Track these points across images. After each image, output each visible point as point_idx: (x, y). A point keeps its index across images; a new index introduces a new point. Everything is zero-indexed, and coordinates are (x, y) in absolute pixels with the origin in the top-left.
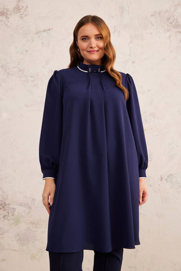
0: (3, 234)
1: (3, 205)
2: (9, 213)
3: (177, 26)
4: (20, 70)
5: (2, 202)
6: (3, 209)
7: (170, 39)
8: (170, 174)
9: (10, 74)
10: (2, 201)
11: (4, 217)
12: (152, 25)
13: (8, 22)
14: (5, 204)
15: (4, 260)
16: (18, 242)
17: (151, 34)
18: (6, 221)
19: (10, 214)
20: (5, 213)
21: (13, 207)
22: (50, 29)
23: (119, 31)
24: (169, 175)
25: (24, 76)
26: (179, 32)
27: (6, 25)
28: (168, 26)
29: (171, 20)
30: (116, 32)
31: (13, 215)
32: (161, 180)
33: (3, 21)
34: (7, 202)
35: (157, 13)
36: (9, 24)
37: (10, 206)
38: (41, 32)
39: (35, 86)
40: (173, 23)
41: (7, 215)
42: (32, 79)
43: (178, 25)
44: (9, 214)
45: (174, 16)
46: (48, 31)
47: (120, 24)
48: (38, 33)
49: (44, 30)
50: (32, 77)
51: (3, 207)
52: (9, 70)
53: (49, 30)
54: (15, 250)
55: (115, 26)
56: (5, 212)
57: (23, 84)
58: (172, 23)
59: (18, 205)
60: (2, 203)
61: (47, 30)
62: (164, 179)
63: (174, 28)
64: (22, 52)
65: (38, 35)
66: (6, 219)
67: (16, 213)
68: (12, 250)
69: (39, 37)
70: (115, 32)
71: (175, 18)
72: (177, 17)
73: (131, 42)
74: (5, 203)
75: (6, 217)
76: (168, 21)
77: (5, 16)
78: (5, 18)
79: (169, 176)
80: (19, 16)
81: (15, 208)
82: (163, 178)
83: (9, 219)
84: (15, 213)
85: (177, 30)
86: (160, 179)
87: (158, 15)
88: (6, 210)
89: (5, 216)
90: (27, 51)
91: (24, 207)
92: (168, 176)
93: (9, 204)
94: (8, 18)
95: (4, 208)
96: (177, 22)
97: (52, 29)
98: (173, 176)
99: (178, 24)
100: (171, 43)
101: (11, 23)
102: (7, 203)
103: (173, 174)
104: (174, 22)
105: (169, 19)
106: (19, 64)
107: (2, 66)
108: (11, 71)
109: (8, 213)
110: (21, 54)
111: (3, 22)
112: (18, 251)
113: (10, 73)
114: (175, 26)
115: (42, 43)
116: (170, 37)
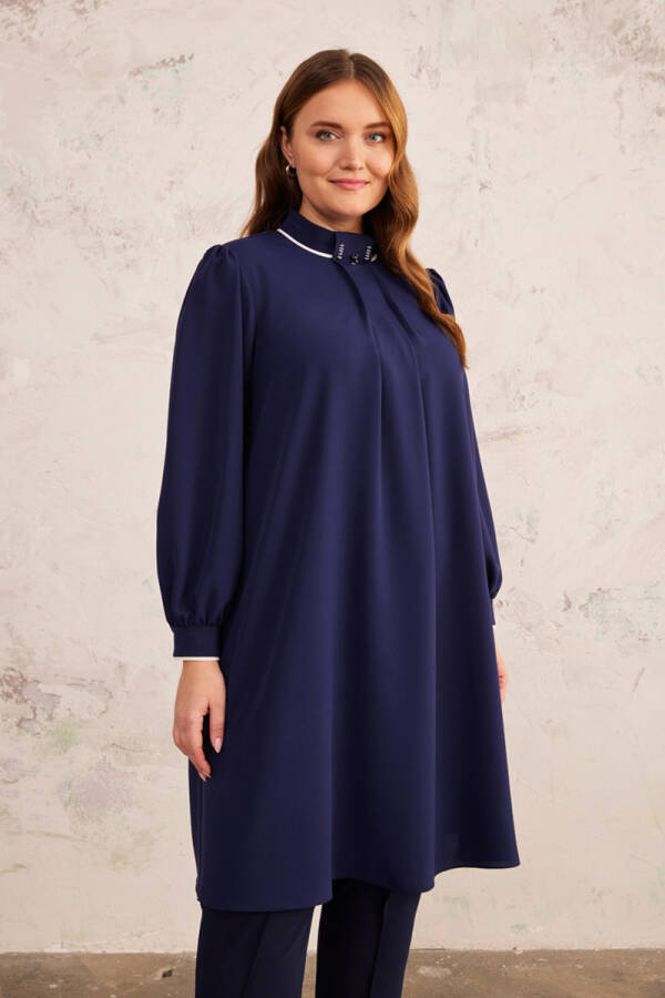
0: (16, 781)
1: (16, 683)
2: (37, 712)
3: (647, 53)
4: (76, 209)
5: (12, 673)
6: (15, 696)
7: (618, 103)
8: (599, 589)
9: (38, 221)
10: (13, 670)
11: (19, 725)
12: (556, 49)
13: (33, 28)
14: (25, 680)
15: (21, 866)
16: (69, 808)
17: (552, 80)
18: (28, 736)
19: (41, 716)
20: (26, 710)
21: (50, 691)
22: (186, 58)
23: (436, 71)
24: (594, 591)
25: (91, 229)
26: (652, 75)
27: (24, 40)
28: (614, 52)
29: (628, 30)
30: (424, 71)
31: (50, 718)
32: (565, 610)
33: (13, 24)
34: (30, 674)
35: (577, 4)
36: (35, 35)
37: (40, 686)
38: (152, 67)
39: (128, 266)
40: (635, 43)
41: (32, 717)
42: (119, 241)
43: (652, 50)
44: (35, 715)
45: (637, 17)
46: (178, 66)
47: (440, 44)
48: (139, 72)
49: (163, 62)
50: (117, 235)
51: (16, 691)
52: (36, 207)
53: (182, 60)
54: (59, 836)
55: (421, 48)
56: (23, 706)
57: (86, 258)
58: (628, 43)
59: (70, 685)
60: (11, 677)
61: (172, 60)
62: (575, 607)
63: (636, 59)
64: (82, 143)
65: (139, 77)
66: (27, 732)
67: (61, 713)
68: (48, 834)
69: (145, 88)
70: (420, 70)
71: (642, 20)
72: (648, 21)
73: (478, 110)
74: (22, 677)
75: (25, 725)
76: (615, 33)
77: (20, 4)
78: (21, 11)
79: (596, 594)
80: (73, 5)
81: (58, 694)
82: (572, 601)
83: (38, 730)
84: (57, 710)
85: (647, 68)
86: (563, 605)
87: (579, 11)
88: (26, 701)
89: (22, 720)
90: (101, 139)
91: (90, 692)
92: (592, 597)
93: (38, 682)
94: (32, 12)
95: (20, 693)
96: (649, 39)
97: (190, 58)
98: (607, 597)
99: (651, 45)
100: (622, 117)
101: (42, 34)
102: (30, 678)
103: (609, 590)
104: (636, 39)
105: (618, 26)
106: (72, 185)
107: (12, 190)
108: (43, 212)
109: (34, 711)
110: (78, 149)
111: (14, 29)
112: (67, 837)
113: (39, 217)
114: (639, 55)
115: (157, 110)
116: (619, 93)
